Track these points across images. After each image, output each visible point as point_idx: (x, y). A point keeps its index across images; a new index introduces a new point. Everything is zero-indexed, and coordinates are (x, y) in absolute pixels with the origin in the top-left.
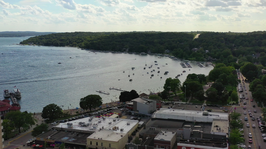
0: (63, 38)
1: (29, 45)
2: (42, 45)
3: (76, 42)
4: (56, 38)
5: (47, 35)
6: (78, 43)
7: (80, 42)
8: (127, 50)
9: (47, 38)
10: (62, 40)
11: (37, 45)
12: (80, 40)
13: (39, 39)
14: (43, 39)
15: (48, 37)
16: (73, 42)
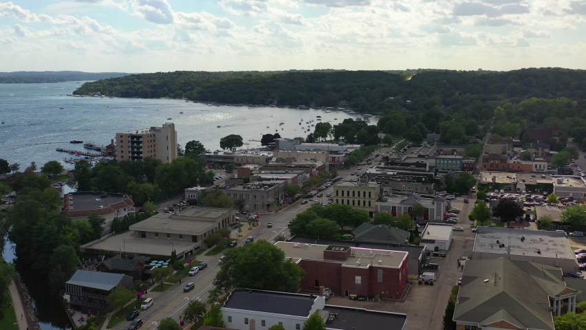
0: (155, 83)
1: (93, 96)
2: (117, 96)
3: (180, 89)
4: (141, 82)
5: (122, 78)
6: (185, 91)
7: (189, 90)
8: (276, 102)
9: (124, 84)
10: (154, 87)
11: (106, 96)
12: (188, 86)
13: (108, 84)
14: (116, 85)
15: (125, 81)
16: (176, 89)
